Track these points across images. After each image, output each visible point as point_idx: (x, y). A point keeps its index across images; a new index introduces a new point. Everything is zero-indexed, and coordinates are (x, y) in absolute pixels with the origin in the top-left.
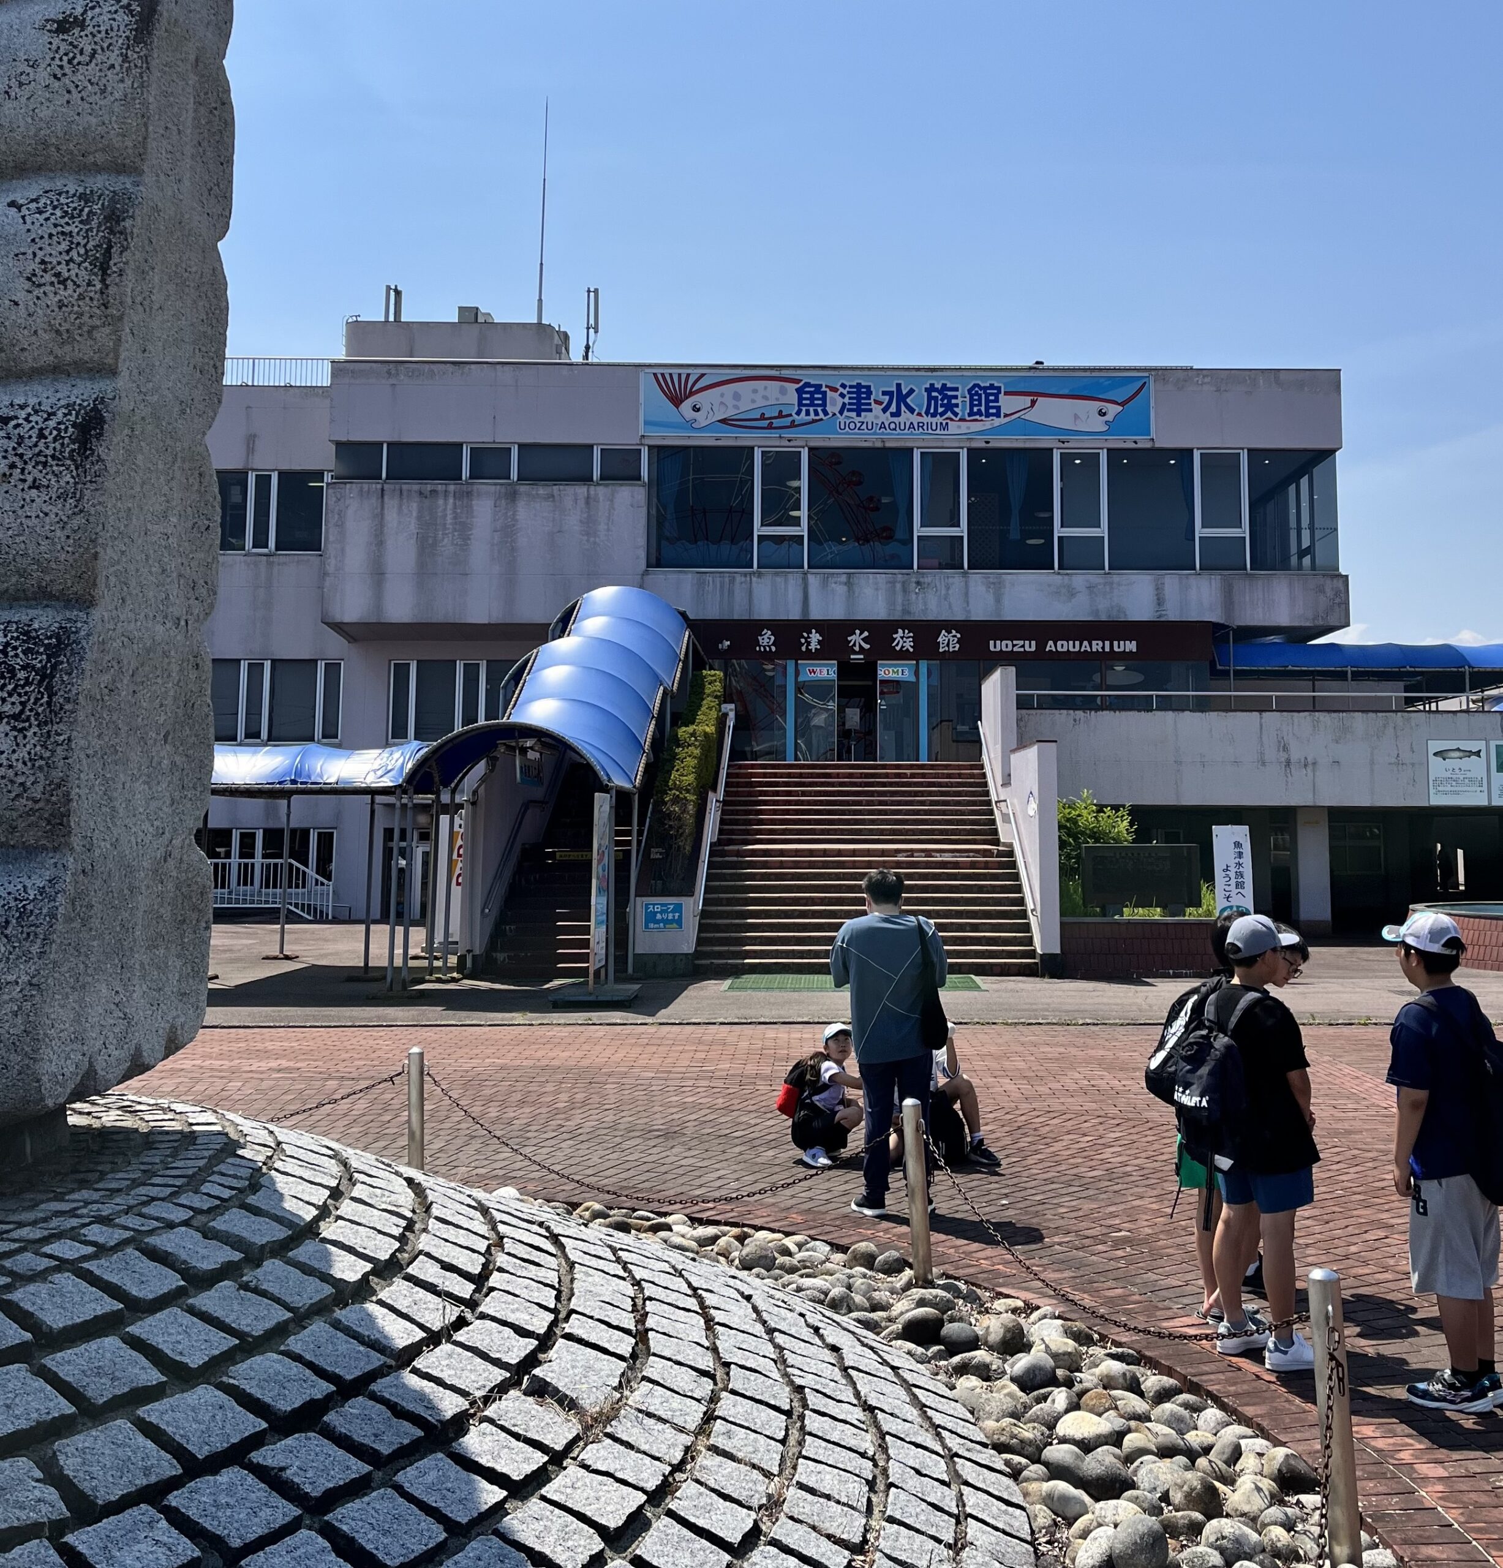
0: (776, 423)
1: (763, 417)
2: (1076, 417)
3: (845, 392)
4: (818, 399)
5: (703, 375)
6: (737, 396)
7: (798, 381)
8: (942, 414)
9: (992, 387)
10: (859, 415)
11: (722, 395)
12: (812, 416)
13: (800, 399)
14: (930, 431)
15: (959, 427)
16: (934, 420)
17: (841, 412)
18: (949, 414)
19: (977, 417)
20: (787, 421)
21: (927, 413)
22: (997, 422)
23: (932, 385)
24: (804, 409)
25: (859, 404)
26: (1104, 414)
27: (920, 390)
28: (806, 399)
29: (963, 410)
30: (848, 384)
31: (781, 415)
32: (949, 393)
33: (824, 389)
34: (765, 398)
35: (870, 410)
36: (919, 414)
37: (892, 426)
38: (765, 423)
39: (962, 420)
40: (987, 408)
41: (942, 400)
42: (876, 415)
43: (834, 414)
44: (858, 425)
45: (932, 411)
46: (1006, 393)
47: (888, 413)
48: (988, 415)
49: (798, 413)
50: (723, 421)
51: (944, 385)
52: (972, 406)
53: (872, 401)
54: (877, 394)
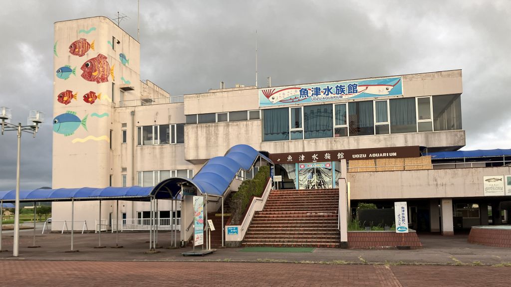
1: (291, 99)
2: (380, 91)
3: (313, 90)
4: (306, 93)
5: (275, 89)
6: (284, 94)
7: (300, 88)
9: (355, 84)
10: (317, 96)
11: (280, 94)
12: (304, 98)
14: (337, 98)
15: (345, 97)
17: (312, 96)
18: (343, 93)
19: (351, 93)
20: (297, 99)
22: (356, 94)
23: (337, 86)
24: (302, 96)
25: (317, 93)
26: (388, 89)
27: (334, 88)
28: (302, 93)
29: (346, 92)
32: (342, 87)
33: (307, 90)
34: (291, 94)
35: (320, 94)
36: (334, 94)
37: (326, 98)
38: (291, 101)
39: (346, 95)
41: (340, 90)
42: (322, 95)
43: (310, 96)
44: (317, 99)
45: (338, 93)
46: (359, 86)
47: (325, 95)
48: (354, 92)
50: (281, 101)
52: (349, 90)
53: (320, 92)
54: (322, 90)
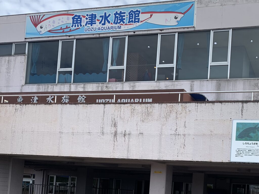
0: (65, 30)
1: (61, 29)
2: (166, 20)
3: (88, 17)
4: (79, 21)
5: (44, 15)
6: (54, 22)
7: (73, 15)
8: (119, 23)
9: (137, 11)
10: (91, 25)
11: (49, 22)
12: (77, 27)
13: (73, 21)
14: (115, 30)
15: (125, 27)
16: (116, 25)
17: (86, 25)
18: (122, 23)
19: (131, 23)
20: (68, 29)
21: (114, 23)
22: (138, 24)
23: (117, 12)
24: (74, 25)
25: (92, 21)
26: (177, 18)
27: (112, 15)
28: (75, 21)
29: (126, 21)
30: (89, 14)
31: (67, 28)
32: (122, 15)
33: (81, 17)
34: (62, 22)
35: (95, 23)
36: (112, 24)
37: (102, 28)
38: (62, 31)
39: (126, 24)
40: (135, 19)
41: (120, 17)
42: (97, 25)
43: (84, 26)
44: (91, 29)
45: (116, 22)
46: (142, 13)
47: (101, 24)
48: (135, 22)
49: (72, 26)
50: (49, 31)
51: (121, 12)
52: (130, 19)
53: (96, 20)
54: (98, 17)
